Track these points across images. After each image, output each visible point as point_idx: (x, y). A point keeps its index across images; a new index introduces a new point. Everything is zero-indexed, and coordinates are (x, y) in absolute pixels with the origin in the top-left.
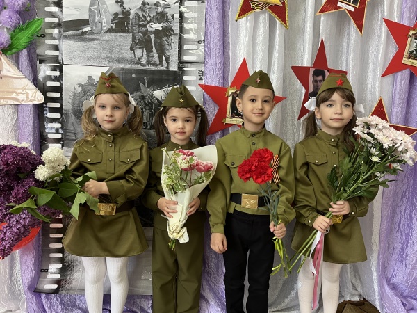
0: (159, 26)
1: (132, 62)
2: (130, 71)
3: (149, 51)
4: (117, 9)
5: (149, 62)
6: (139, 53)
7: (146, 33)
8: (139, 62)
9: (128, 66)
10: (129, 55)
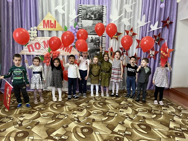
0: (98, 41)
1: (94, 47)
2: (93, 49)
3: (97, 45)
4: (91, 39)
5: (96, 47)
6: (95, 46)
7: (96, 42)
8: (95, 47)
9: (93, 48)
10: (93, 46)
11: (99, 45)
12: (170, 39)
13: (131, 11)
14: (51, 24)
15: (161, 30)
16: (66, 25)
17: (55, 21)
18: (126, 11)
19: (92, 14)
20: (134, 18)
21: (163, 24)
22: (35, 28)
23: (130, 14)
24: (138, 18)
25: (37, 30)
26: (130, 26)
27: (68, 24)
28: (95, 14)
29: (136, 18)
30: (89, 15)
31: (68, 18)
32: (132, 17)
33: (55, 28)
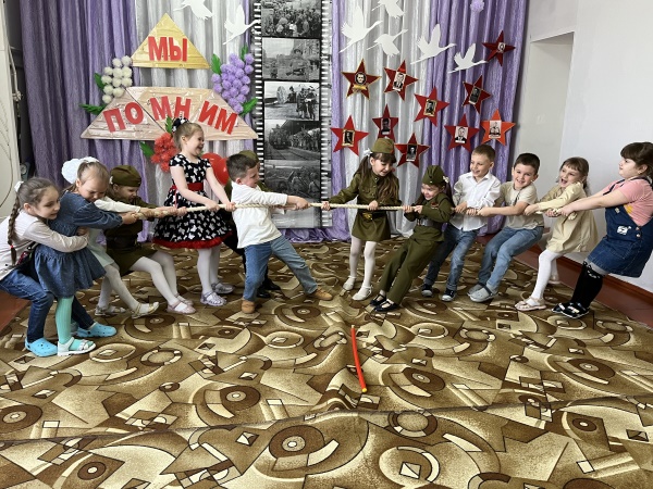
0: (310, 100)
2: (297, 122)
3: (305, 111)
4: (291, 92)
5: (305, 117)
6: (300, 113)
7: (304, 103)
9: (295, 119)
11: (311, 112)
12: (506, 94)
13: (401, 13)
14: (174, 48)
15: (483, 69)
16: (217, 52)
17: (185, 41)
18: (386, 14)
19: (292, 20)
20: (409, 34)
21: (488, 53)
22: (126, 59)
23: (397, 22)
24: (420, 36)
25: (130, 67)
26: (399, 57)
27: (223, 49)
28: (300, 21)
29: (415, 34)
30: (283, 25)
31: (223, 32)
32: (404, 31)
33: (185, 59)
